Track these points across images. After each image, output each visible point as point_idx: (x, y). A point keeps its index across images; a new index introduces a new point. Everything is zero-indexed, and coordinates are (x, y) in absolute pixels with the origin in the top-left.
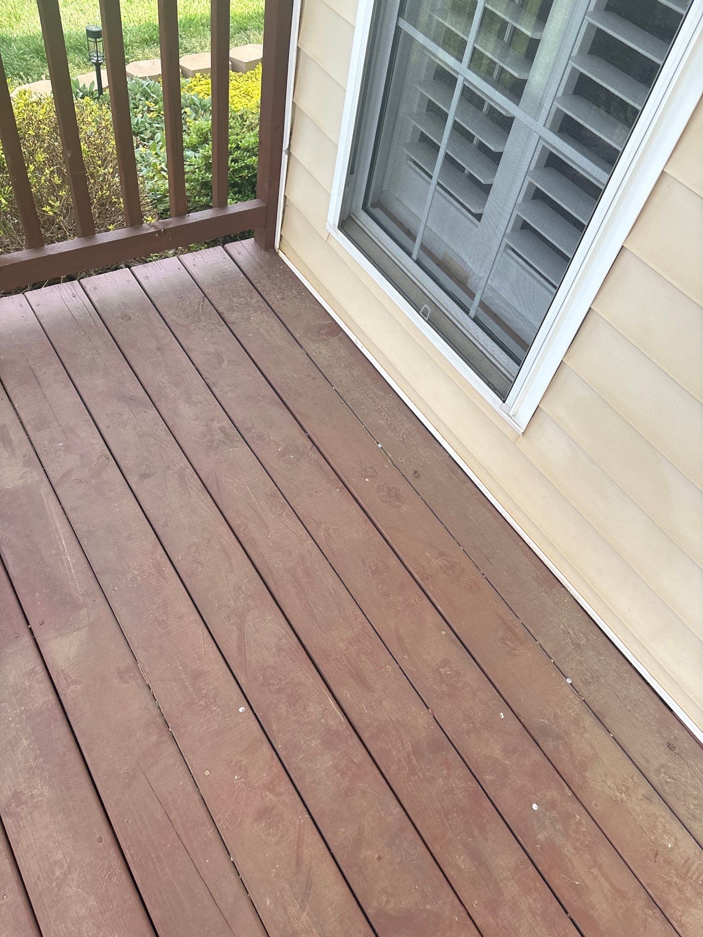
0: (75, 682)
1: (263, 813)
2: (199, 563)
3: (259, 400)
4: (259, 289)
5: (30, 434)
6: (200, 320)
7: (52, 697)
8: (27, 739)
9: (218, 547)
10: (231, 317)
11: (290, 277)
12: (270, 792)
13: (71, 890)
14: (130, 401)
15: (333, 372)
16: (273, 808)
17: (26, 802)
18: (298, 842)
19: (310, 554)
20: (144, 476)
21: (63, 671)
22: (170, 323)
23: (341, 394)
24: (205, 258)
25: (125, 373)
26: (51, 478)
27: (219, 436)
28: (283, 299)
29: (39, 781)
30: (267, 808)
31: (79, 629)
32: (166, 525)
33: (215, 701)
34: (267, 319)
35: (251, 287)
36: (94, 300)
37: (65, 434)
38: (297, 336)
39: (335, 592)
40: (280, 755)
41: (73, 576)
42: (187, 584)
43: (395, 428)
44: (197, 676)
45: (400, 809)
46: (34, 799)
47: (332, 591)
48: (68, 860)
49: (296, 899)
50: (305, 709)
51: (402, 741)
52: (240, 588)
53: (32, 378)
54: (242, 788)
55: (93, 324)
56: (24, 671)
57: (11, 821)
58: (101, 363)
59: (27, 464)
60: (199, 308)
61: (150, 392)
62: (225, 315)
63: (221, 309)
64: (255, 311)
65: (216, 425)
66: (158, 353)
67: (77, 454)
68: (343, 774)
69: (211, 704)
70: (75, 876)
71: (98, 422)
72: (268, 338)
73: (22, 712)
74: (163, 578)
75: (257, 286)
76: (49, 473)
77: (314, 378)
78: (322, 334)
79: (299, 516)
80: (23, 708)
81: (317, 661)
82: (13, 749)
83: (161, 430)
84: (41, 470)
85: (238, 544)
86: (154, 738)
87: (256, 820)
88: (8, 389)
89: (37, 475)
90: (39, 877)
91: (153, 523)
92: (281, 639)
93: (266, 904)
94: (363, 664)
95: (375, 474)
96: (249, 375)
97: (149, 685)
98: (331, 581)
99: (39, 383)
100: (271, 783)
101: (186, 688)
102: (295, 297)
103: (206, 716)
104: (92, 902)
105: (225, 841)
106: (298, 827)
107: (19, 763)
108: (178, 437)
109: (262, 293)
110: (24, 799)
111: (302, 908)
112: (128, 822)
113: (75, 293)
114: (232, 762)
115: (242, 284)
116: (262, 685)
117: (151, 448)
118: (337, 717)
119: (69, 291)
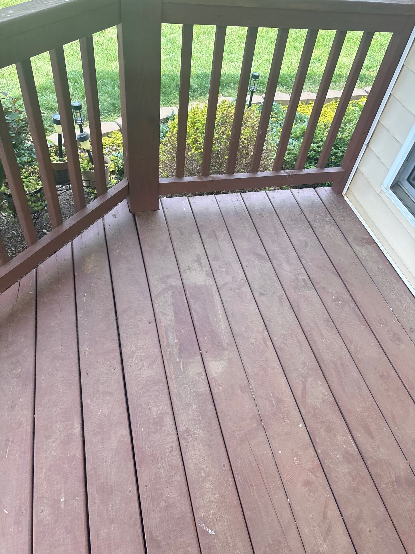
0: (219, 385)
1: (307, 483)
2: (286, 345)
3: (324, 270)
4: (331, 213)
5: (211, 262)
6: (298, 223)
7: (208, 389)
8: (195, 405)
9: (295, 339)
10: (315, 225)
11: (349, 210)
12: (312, 473)
13: (208, 485)
14: (259, 256)
15: (367, 264)
16: (313, 483)
17: (191, 435)
18: (325, 506)
19: (345, 357)
20: (261, 294)
21: (214, 378)
22: (282, 222)
23: (371, 276)
24: (304, 193)
25: (258, 242)
26: (218, 284)
27: (301, 283)
28: (343, 220)
29: (198, 427)
30: (309, 481)
31: (223, 360)
32: (270, 321)
33: (287, 417)
34: (334, 229)
35: (327, 212)
36: (247, 204)
37: (226, 265)
38: (350, 241)
39: (357, 380)
40: (319, 456)
41: (223, 333)
42: (278, 353)
43: (401, 301)
44: (280, 401)
45: (384, 509)
46: (195, 435)
47: (356, 380)
48: (208, 470)
49: (322, 535)
50: (335, 436)
51: (390, 473)
52: (306, 363)
53: (214, 235)
54: (297, 466)
55: (244, 215)
56: (196, 372)
57: (184, 442)
58: (247, 235)
59: (208, 275)
60: (298, 217)
61: (269, 254)
62: (312, 223)
63: (310, 220)
64: (328, 224)
65: (300, 277)
66: (275, 236)
67: (231, 276)
68: (354, 479)
69: (285, 418)
70: (211, 479)
71: (242, 262)
72: (333, 239)
73: (194, 392)
74: (267, 346)
75: (331, 211)
76: (217, 282)
77: (356, 265)
78: (364, 243)
79: (341, 335)
80: (194, 390)
81: (344, 414)
82: (188, 408)
83: (273, 274)
84: (214, 279)
85: (306, 341)
86: (255, 425)
87: (303, 485)
88: (203, 238)
89: (211, 281)
90: (193, 473)
91: (264, 318)
92: (325, 396)
93: (305, 531)
94: (370, 423)
95: (386, 323)
96: (321, 256)
97: (255, 398)
98: (356, 374)
99: (217, 239)
100: (313, 469)
101: (273, 405)
102: (351, 221)
103: (282, 423)
104: (217, 495)
105: (286, 490)
106: (325, 498)
107: (190, 415)
108: (280, 279)
109: (332, 215)
110: (191, 433)
111: (325, 541)
112: (238, 462)
113: (238, 199)
114: (293, 451)
115: (322, 209)
116: (313, 416)
117: (267, 281)
118: (352, 447)
119: (235, 198)
